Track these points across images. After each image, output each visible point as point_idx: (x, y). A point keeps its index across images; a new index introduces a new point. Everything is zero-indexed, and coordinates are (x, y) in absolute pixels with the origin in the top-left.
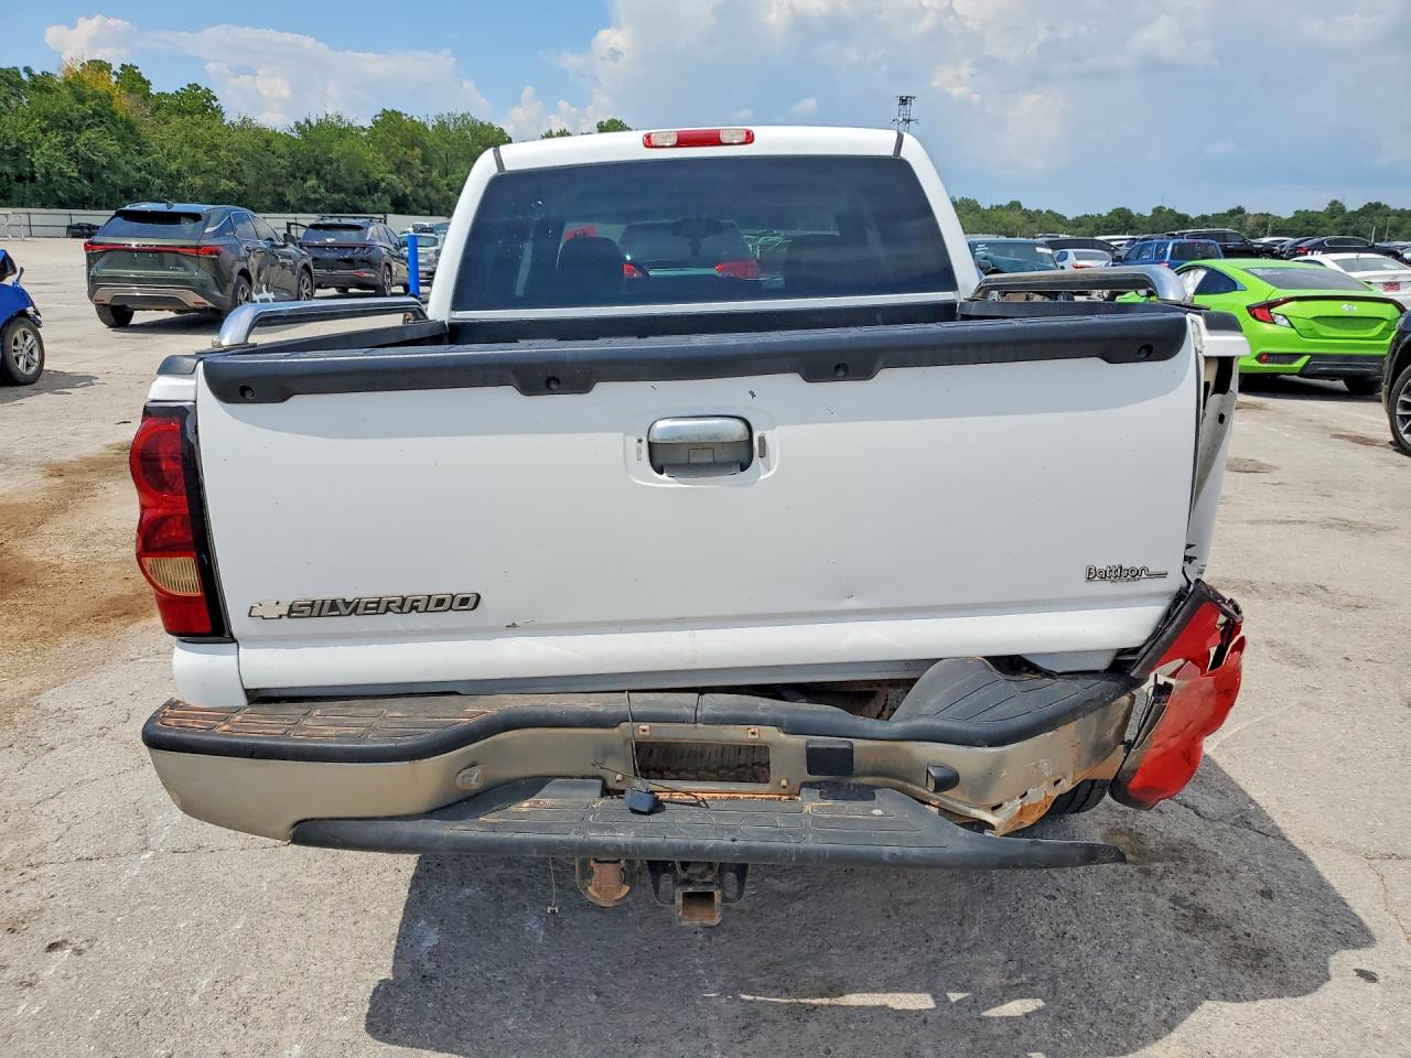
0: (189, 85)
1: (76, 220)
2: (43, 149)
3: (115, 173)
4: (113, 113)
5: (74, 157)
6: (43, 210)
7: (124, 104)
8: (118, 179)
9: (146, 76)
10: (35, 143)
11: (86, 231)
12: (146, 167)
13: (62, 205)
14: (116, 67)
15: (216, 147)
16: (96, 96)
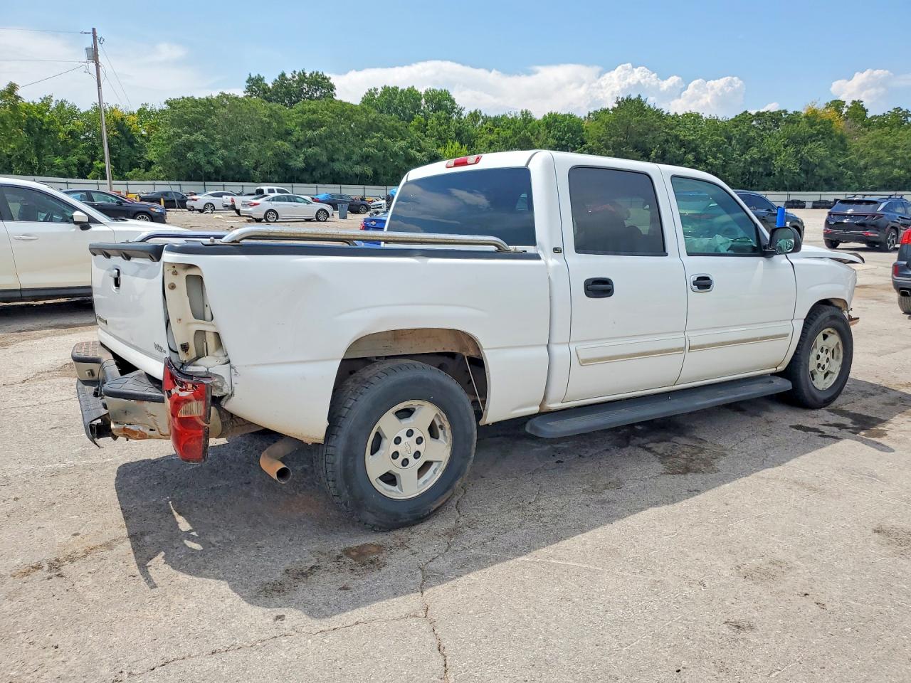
0: (894, 109)
1: (792, 198)
2: (782, 157)
3: (822, 168)
4: (831, 132)
5: (801, 160)
6: (775, 193)
7: (840, 126)
8: (823, 173)
9: (866, 107)
10: (779, 153)
11: (795, 204)
12: (844, 165)
13: (785, 189)
14: (848, 103)
15: (895, 147)
16: (823, 122)
